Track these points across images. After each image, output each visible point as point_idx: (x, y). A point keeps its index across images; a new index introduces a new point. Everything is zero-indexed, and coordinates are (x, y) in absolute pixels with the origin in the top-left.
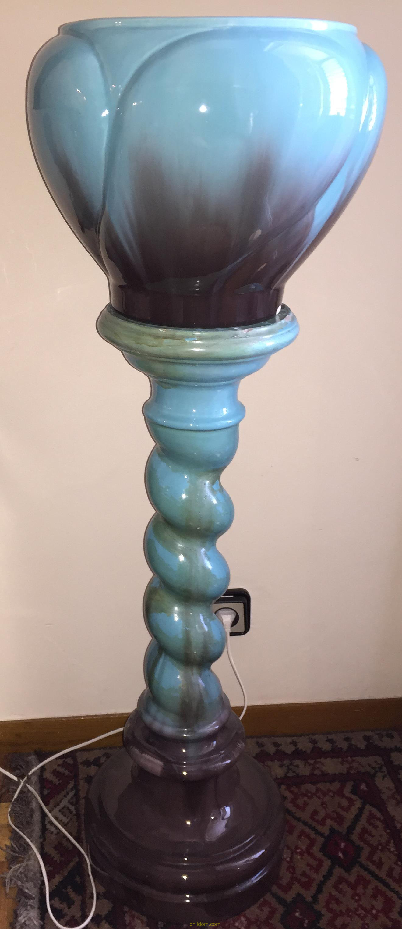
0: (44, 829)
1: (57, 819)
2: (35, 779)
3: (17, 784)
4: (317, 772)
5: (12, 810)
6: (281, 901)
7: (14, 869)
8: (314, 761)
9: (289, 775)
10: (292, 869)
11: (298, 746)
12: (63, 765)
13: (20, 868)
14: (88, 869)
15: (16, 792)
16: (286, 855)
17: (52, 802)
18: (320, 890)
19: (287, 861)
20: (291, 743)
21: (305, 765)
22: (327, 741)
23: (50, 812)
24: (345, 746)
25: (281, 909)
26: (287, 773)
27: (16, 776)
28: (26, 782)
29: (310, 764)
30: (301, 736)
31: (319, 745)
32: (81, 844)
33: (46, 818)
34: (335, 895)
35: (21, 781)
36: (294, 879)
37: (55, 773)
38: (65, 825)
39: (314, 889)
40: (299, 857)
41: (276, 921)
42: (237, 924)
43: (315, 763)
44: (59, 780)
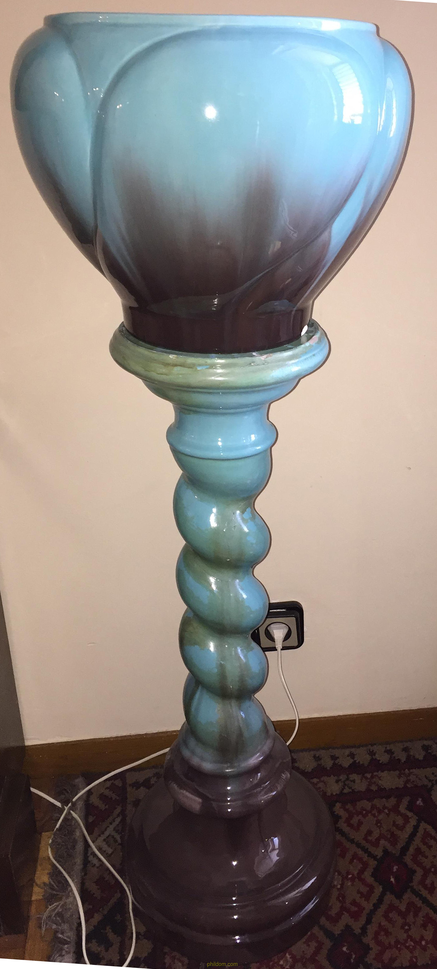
0: (86, 862)
1: (100, 849)
2: (80, 805)
3: (61, 811)
4: (374, 788)
5: (53, 841)
6: (329, 934)
7: (51, 908)
8: (371, 774)
9: (345, 791)
10: (342, 897)
11: (356, 759)
12: (111, 788)
13: (58, 906)
14: (129, 905)
15: (59, 820)
16: (337, 883)
17: (96, 831)
18: (369, 921)
19: (338, 889)
20: (348, 756)
21: (361, 779)
22: (385, 752)
23: (93, 842)
24: (403, 757)
25: (328, 944)
26: (343, 790)
27: (59, 802)
28: (70, 809)
29: (366, 778)
30: (359, 747)
31: (377, 757)
32: (124, 877)
33: (89, 849)
34: (384, 926)
35: (65, 807)
36: (343, 909)
37: (102, 797)
38: (108, 857)
39: (363, 920)
40: (349, 884)
41: (322, 958)
42: (281, 962)
43: (372, 777)
44: (106, 805)
